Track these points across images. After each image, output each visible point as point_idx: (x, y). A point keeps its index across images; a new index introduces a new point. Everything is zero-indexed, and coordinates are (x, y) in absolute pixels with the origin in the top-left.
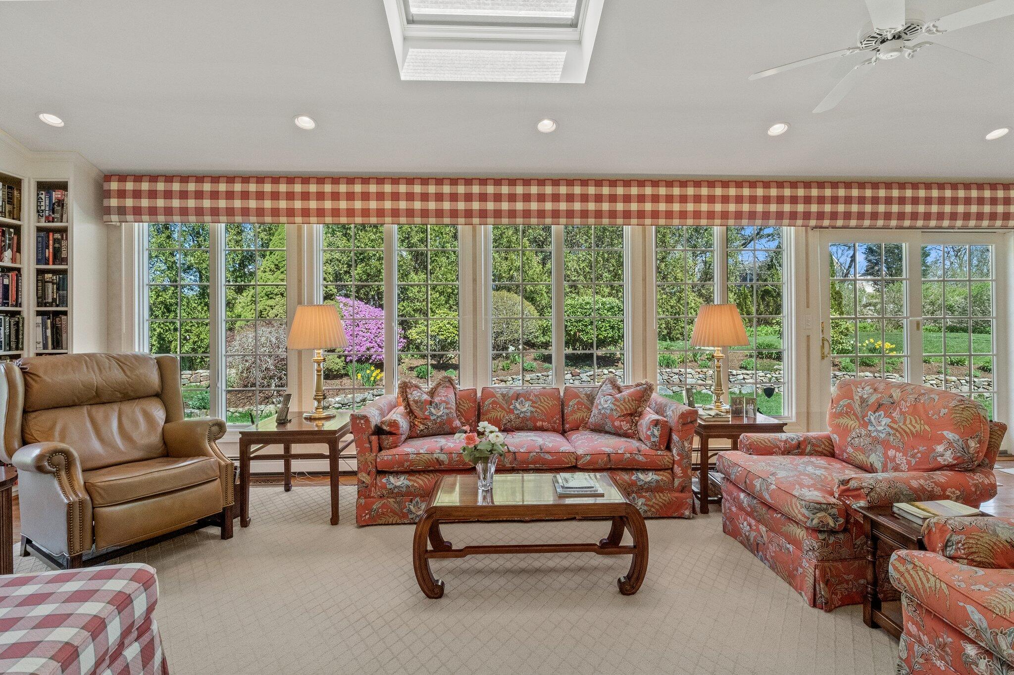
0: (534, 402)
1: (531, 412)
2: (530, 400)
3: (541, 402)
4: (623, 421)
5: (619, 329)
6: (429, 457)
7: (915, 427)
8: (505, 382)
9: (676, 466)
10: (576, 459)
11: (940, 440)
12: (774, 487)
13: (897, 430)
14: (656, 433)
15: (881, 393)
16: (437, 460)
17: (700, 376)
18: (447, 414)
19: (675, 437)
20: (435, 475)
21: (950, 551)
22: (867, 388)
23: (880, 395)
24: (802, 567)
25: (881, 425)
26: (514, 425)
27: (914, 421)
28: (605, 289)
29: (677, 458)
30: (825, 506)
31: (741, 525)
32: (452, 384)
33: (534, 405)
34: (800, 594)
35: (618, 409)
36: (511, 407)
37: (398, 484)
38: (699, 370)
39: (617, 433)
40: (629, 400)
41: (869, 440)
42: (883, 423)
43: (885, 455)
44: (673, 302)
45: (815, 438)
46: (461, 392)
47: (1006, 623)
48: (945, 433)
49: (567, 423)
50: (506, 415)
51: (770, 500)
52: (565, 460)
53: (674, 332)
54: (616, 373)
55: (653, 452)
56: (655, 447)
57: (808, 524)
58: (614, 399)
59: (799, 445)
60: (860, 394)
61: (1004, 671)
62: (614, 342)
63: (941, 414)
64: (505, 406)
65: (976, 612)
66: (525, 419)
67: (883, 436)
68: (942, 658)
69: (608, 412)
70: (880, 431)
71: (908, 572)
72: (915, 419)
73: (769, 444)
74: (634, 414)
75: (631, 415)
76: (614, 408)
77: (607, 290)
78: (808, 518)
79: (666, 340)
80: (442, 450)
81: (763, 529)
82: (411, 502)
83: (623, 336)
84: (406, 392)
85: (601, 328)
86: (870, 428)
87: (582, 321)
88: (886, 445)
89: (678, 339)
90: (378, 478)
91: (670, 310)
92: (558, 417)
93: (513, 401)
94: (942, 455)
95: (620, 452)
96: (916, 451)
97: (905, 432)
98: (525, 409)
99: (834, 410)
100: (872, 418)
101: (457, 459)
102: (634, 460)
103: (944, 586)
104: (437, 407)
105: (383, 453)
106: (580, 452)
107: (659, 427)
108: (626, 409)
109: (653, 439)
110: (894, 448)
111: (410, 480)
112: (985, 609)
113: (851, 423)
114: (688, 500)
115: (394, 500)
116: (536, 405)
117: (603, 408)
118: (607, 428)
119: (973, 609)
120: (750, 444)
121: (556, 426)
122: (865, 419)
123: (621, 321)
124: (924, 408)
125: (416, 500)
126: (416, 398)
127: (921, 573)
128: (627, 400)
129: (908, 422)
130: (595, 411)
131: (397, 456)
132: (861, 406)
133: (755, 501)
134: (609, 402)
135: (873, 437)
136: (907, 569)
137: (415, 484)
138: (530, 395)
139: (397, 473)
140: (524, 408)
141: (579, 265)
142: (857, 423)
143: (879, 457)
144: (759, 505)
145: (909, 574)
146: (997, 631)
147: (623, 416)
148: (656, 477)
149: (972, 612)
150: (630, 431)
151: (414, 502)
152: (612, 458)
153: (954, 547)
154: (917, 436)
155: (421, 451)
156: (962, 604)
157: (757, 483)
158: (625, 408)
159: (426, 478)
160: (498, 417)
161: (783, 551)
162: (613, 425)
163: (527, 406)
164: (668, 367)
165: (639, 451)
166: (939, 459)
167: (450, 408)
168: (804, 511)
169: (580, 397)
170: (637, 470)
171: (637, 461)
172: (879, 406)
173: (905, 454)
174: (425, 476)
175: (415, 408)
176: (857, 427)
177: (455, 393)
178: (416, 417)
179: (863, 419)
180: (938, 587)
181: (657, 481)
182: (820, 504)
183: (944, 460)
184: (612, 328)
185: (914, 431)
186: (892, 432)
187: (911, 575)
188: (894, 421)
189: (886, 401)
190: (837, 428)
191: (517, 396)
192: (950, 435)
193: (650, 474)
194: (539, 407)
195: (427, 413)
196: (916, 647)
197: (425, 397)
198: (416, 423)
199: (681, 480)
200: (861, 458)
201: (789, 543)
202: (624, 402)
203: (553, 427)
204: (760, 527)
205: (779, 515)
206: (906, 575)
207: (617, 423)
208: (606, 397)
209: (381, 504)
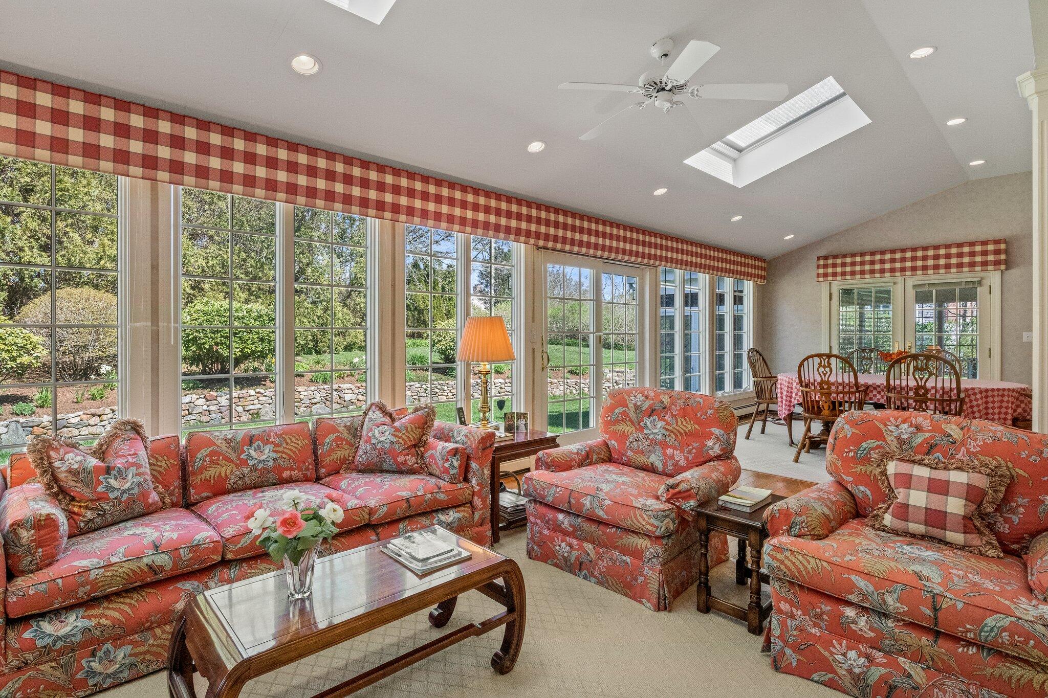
0: (276, 445)
1: (275, 459)
2: (271, 443)
3: (287, 444)
4: (408, 455)
5: (269, 341)
6: (133, 566)
7: (687, 427)
8: (100, 416)
9: (476, 498)
10: (370, 514)
11: (709, 436)
12: (609, 502)
13: (671, 431)
14: (456, 464)
15: (652, 400)
16: (150, 567)
17: (361, 391)
18: (140, 484)
19: (474, 465)
20: (144, 594)
21: (795, 531)
22: (639, 396)
23: (652, 402)
24: (642, 575)
25: (656, 428)
26: (249, 483)
27: (684, 422)
28: (240, 294)
29: (477, 488)
30: (667, 512)
31: (558, 548)
32: (138, 433)
33: (277, 449)
34: (641, 602)
35: (401, 441)
36: (243, 456)
37: (65, 630)
38: (359, 385)
39: (400, 471)
40: (412, 429)
41: (647, 443)
42: (659, 426)
43: (664, 454)
44: (320, 312)
45: (595, 446)
46: (155, 444)
47: (888, 583)
48: (713, 430)
49: (322, 467)
50: (234, 469)
51: (605, 517)
52: (358, 519)
53: (321, 345)
54: (265, 394)
55: (453, 487)
56: (454, 480)
57: (657, 534)
58: (393, 430)
59: (588, 455)
60: (633, 402)
61: (883, 622)
62: (262, 356)
63: (709, 414)
64: (233, 456)
65: (861, 580)
66: (266, 470)
67: (659, 437)
68: (815, 625)
69: (387, 445)
70: (656, 434)
71: (788, 558)
72: (685, 419)
73: (568, 459)
74: (418, 445)
75: (415, 446)
76: (395, 439)
77: (243, 296)
78: (657, 527)
79: (311, 354)
80: (156, 548)
81: (589, 547)
82: (93, 654)
83: (274, 351)
84: (49, 457)
85: (247, 340)
86: (646, 432)
87: (220, 331)
88: (664, 445)
89: (324, 352)
90: (11, 634)
91: (317, 321)
92: (310, 460)
93: (245, 448)
94: (712, 449)
95: (419, 494)
96: (691, 447)
97: (679, 432)
98: (265, 457)
99: (609, 418)
100: (648, 423)
101: (188, 557)
102: (436, 500)
103: (825, 564)
104: (121, 475)
105: (20, 582)
106: (372, 503)
107: (458, 456)
108: (410, 440)
109: (452, 472)
110: (671, 447)
111: (89, 617)
112: (867, 575)
113: (627, 428)
114: (487, 533)
115: (54, 664)
116: (281, 449)
117: (380, 442)
118: (385, 466)
119: (857, 578)
120: (553, 461)
121: (309, 474)
122: (641, 424)
123: (273, 332)
124: (693, 410)
125: (104, 649)
126: (76, 466)
127: (800, 557)
128: (409, 429)
129: (680, 423)
130: (363, 447)
131: (60, 581)
132: (635, 412)
133: (579, 520)
134: (387, 433)
135: (651, 440)
136: (785, 556)
137: (104, 621)
138: (269, 435)
139: (56, 613)
140: (264, 455)
141: (207, 262)
142: (633, 428)
143: (659, 456)
144: (585, 524)
145: (789, 560)
146: (883, 591)
147: (407, 448)
148: (457, 515)
149: (858, 580)
150: (416, 465)
151: (100, 654)
152: (411, 503)
153: (798, 527)
154: (690, 434)
155: (114, 560)
156: (846, 576)
157: (587, 502)
158: (409, 438)
159: (126, 604)
160: (223, 475)
161: (618, 564)
162: (396, 461)
163: (267, 451)
164: (325, 383)
165: (440, 489)
166: (710, 452)
167: (144, 473)
168: (653, 521)
169: (338, 431)
170: (436, 511)
171: (439, 500)
172: (652, 412)
173: (682, 451)
174: (122, 600)
175: (73, 483)
176: (634, 432)
177: (146, 447)
178: (73, 499)
179: (639, 424)
180: (820, 565)
181: (460, 519)
182: (664, 511)
183: (714, 452)
184: (262, 340)
185: (687, 430)
186: (667, 433)
187: (791, 561)
188: (668, 424)
189: (658, 406)
190: (614, 435)
191: (251, 440)
192: (716, 431)
193: (451, 512)
194: (285, 450)
195: (100, 489)
196: (789, 622)
197: (93, 462)
198: (76, 509)
199: (481, 512)
200: (641, 459)
201: (624, 555)
202: (407, 431)
203: (305, 475)
204: (585, 545)
205: (614, 530)
206: (786, 562)
207: (400, 459)
208: (381, 428)
209: (20, 682)
